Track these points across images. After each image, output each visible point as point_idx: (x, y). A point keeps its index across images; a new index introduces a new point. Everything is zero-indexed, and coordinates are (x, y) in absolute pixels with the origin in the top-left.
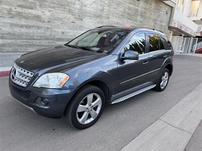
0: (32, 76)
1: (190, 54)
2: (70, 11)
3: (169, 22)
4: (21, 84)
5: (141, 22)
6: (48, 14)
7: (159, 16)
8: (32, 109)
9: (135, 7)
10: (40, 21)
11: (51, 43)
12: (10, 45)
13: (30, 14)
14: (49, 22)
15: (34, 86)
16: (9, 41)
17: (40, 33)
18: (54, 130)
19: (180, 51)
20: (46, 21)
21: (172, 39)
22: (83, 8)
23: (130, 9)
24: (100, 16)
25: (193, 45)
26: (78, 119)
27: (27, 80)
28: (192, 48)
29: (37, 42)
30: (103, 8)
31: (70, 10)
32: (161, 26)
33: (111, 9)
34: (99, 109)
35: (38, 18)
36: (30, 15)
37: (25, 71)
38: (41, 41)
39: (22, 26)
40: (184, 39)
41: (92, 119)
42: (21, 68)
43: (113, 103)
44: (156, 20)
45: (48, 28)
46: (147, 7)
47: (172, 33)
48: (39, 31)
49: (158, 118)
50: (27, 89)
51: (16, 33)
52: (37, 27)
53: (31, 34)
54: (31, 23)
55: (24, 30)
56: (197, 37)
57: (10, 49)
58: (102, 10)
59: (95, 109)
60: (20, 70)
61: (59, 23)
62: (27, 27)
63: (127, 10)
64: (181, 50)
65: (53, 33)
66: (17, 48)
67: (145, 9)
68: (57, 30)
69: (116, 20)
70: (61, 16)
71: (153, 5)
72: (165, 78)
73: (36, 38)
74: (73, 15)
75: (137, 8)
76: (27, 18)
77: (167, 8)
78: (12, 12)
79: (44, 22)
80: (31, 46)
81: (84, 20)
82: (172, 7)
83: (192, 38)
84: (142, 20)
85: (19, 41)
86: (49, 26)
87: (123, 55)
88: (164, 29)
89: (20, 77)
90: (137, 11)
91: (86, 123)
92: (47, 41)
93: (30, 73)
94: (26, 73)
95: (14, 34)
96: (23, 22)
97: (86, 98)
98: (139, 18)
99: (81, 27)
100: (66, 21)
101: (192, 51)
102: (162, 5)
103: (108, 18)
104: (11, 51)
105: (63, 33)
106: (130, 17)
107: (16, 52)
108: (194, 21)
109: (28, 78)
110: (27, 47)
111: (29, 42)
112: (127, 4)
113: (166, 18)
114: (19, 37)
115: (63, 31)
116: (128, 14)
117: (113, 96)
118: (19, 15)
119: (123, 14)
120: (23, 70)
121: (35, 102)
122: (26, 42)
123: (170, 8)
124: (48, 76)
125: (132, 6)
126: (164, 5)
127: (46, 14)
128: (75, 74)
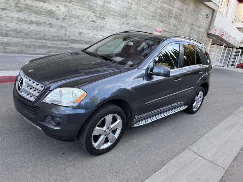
0: (43, 89)
1: (230, 68)
2: (90, 8)
3: (209, 28)
4: (28, 97)
5: (175, 26)
6: (63, 9)
7: (197, 19)
8: (39, 128)
9: (169, 7)
10: (54, 17)
11: (65, 45)
12: (16, 45)
13: (42, 8)
14: (64, 19)
15: (43, 101)
16: (15, 40)
17: (52, 33)
18: (63, 153)
19: (219, 64)
20: (61, 18)
21: (211, 49)
22: (106, 4)
23: (162, 9)
24: (126, 16)
25: (235, 58)
26: (93, 143)
27: (36, 94)
28: (234, 61)
29: (49, 43)
30: (131, 6)
31: (90, 6)
32: (199, 32)
33: (140, 8)
34: (118, 132)
35: (51, 13)
36: (41, 10)
37: (34, 82)
38: (53, 42)
39: (31, 23)
40: (225, 50)
41: (109, 144)
42: (29, 78)
43: (135, 126)
44: (193, 24)
45: (62, 27)
46: (184, 8)
47: (211, 41)
48: (51, 29)
49: (187, 148)
50: (36, 105)
51: (24, 31)
52: (49, 24)
53: (42, 33)
54: (42, 19)
55: (33, 27)
56: (240, 48)
57: (16, 49)
58: (129, 9)
59: (114, 132)
60: (27, 80)
61: (76, 22)
62: (38, 24)
63: (159, 11)
64: (221, 62)
65: (68, 33)
66: (24, 48)
67: (181, 10)
68: (73, 30)
69: (145, 22)
70: (79, 13)
71: (191, 6)
72: (199, 98)
73: (47, 38)
74: (93, 12)
75: (171, 8)
76: (37, 13)
77: (208, 11)
78: (20, 5)
79: (58, 19)
80: (40, 47)
81: (106, 20)
82: (214, 10)
83: (235, 50)
84: (176, 23)
85: (27, 41)
86: (64, 25)
87: (152, 70)
88: (202, 36)
89: (28, 89)
90: (171, 12)
91: (102, 148)
92: (60, 43)
93: (40, 85)
94: (34, 85)
95: (21, 32)
96: (33, 18)
97: (105, 119)
98: (173, 21)
99: (102, 28)
100: (85, 19)
101: (233, 65)
102: (202, 7)
103: (136, 18)
104: (16, 51)
105: (80, 34)
106: (162, 19)
107: (22, 53)
108: (239, 29)
109: (36, 91)
110: (35, 48)
111: (39, 43)
112: (159, 3)
113: (205, 23)
114: (28, 35)
115: (81, 31)
116: (161, 15)
117: (136, 117)
118: (29, 9)
119: (154, 15)
120: (32, 81)
121: (44, 121)
122: (35, 42)
123: (211, 11)
124: (61, 91)
125: (165, 6)
126: (204, 6)
127: (62, 9)
128: (95, 90)
